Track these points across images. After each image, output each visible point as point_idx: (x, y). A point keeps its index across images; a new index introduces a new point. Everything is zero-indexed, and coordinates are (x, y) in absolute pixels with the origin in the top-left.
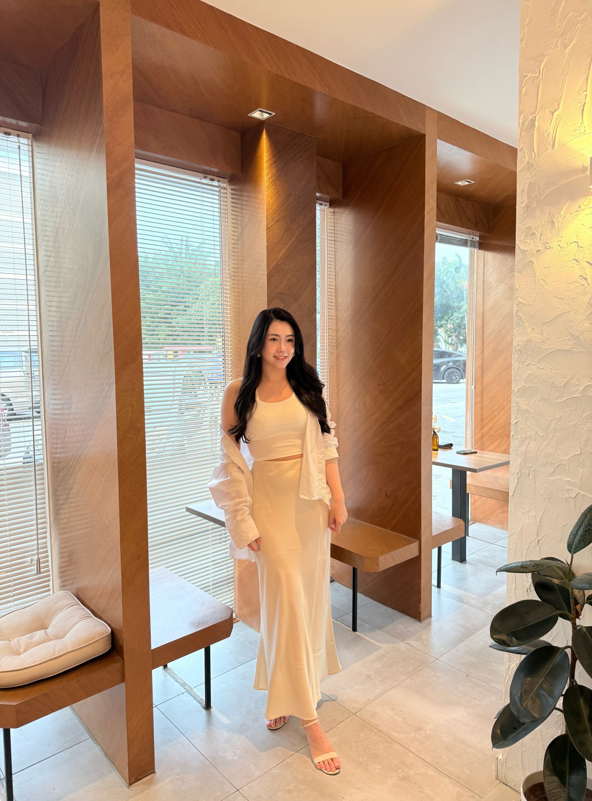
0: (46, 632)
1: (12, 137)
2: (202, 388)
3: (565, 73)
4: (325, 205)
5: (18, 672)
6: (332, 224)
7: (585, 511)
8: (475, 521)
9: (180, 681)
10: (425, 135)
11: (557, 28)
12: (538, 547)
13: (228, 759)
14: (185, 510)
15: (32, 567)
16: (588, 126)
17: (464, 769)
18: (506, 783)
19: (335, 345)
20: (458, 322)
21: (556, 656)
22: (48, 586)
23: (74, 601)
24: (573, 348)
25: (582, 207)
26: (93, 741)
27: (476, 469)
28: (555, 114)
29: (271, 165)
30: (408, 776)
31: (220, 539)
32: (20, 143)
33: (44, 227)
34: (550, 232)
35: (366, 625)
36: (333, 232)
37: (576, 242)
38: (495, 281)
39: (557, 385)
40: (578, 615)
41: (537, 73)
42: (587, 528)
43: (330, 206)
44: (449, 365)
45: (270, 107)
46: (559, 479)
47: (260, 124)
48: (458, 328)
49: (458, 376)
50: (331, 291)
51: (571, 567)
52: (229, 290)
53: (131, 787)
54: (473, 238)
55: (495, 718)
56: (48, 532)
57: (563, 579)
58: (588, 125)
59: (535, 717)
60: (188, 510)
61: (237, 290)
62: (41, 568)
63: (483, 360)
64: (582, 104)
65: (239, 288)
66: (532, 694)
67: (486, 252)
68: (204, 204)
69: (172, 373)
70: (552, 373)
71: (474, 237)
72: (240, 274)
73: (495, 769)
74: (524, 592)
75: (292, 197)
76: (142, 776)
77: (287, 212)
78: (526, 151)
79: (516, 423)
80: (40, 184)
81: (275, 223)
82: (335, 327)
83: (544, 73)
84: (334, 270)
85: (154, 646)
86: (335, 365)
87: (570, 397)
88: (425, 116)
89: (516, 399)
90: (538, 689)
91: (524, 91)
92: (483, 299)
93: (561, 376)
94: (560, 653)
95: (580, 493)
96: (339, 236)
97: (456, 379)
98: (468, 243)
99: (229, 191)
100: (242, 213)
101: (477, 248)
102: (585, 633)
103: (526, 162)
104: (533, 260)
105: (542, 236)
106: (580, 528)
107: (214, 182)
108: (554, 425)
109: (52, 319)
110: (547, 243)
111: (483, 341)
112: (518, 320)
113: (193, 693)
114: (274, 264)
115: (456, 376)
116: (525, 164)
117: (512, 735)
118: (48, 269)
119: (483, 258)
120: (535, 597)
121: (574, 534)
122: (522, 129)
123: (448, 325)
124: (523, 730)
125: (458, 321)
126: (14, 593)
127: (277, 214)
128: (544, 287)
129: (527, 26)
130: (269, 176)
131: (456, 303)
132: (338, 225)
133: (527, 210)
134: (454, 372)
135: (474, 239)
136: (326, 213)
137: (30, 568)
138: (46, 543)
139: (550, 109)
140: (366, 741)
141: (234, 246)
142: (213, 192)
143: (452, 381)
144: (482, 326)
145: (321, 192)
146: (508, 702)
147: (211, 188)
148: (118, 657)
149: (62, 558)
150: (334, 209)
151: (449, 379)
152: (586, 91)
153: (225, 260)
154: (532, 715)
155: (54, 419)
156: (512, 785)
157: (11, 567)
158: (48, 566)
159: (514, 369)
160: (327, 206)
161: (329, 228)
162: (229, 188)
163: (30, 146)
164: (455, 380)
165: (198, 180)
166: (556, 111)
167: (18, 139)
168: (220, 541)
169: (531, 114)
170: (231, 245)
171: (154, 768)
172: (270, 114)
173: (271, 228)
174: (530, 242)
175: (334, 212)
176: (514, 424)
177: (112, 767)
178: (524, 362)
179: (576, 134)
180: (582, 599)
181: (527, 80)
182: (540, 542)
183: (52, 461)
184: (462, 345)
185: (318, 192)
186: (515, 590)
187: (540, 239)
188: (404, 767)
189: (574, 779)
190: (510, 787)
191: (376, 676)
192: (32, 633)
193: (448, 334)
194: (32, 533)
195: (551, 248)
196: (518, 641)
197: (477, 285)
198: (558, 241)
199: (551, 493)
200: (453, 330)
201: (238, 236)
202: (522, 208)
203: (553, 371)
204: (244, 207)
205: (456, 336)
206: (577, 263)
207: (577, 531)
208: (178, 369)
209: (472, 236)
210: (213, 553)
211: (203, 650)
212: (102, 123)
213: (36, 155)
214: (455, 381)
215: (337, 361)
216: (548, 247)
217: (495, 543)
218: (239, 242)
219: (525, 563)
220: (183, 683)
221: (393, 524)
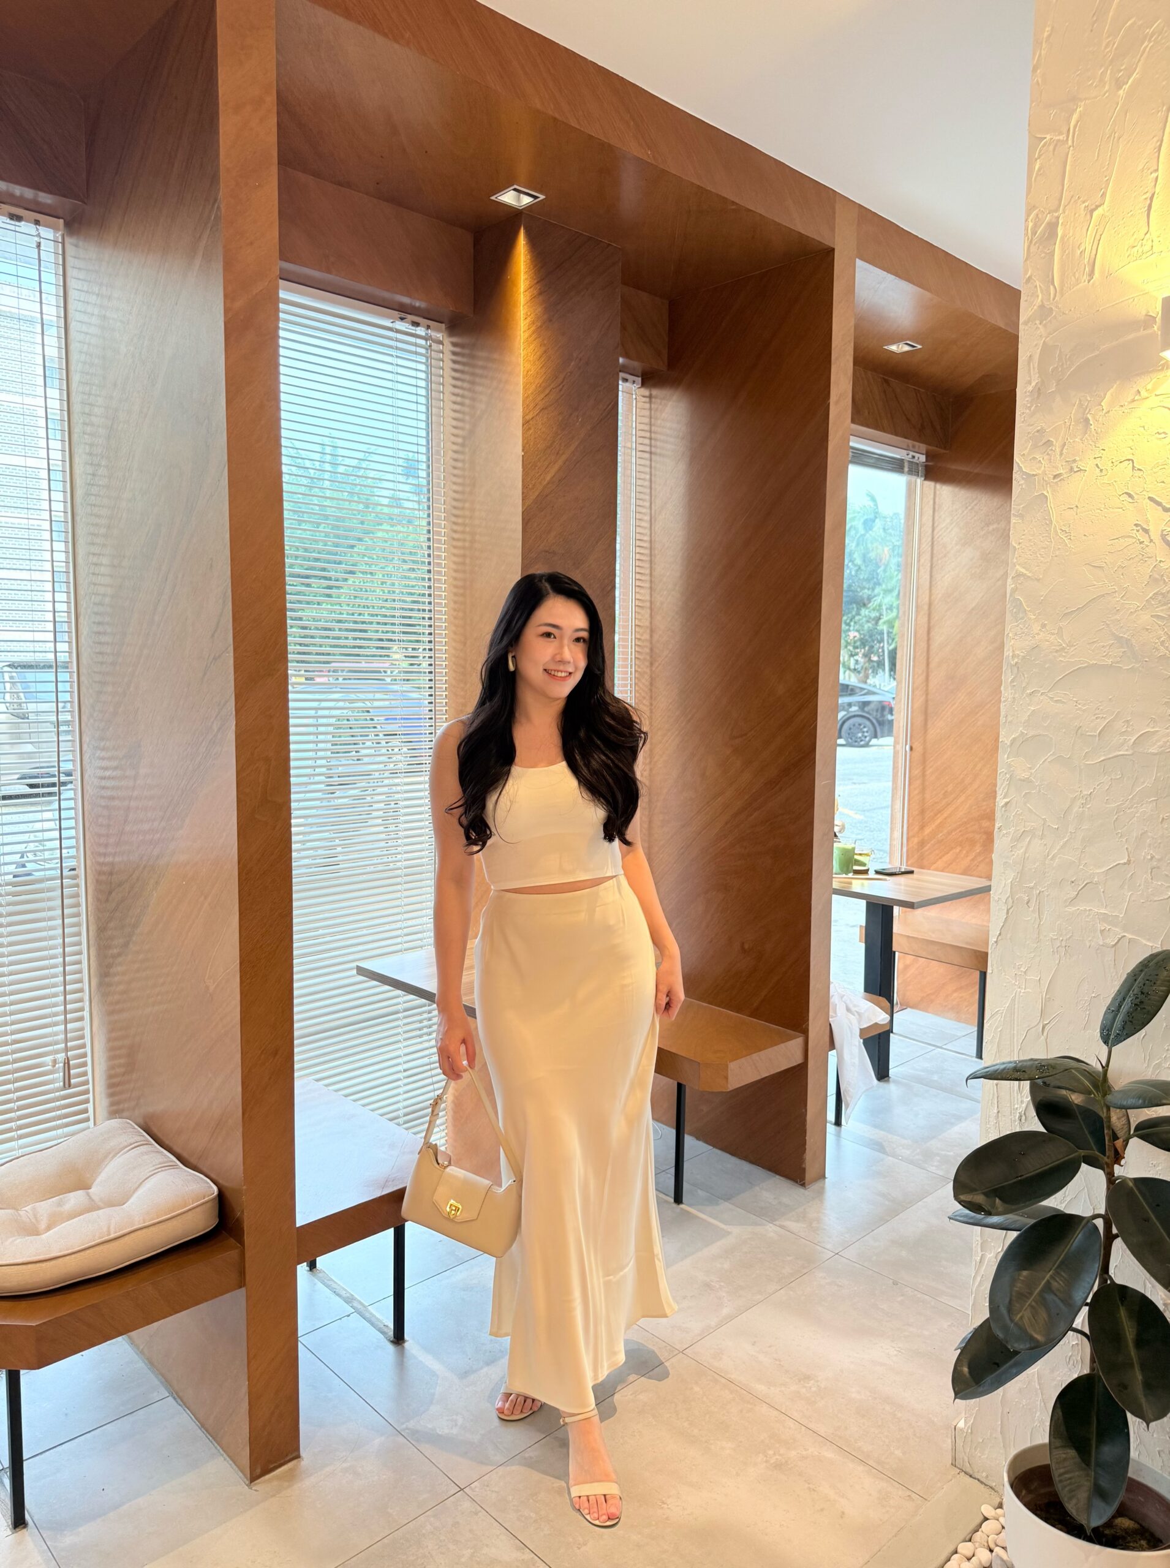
0: (88, 1194)
1: (24, 225)
2: (369, 744)
3: (1116, 135)
4: (634, 382)
5: (38, 1265)
6: (647, 420)
7: (1134, 969)
8: (905, 1006)
9: (343, 1293)
10: (833, 250)
11: (1103, 48)
12: (1043, 1038)
13: (440, 1433)
14: (355, 972)
15: (56, 1075)
16: (1159, 239)
17: (892, 1448)
18: (971, 1473)
19: (648, 658)
20: (869, 627)
21: (1075, 1232)
22: (86, 1111)
23: (142, 1138)
24: (1118, 662)
25: (1144, 394)
26: (177, 1402)
27: (913, 903)
28: (1095, 214)
29: (533, 298)
30: (786, 1462)
31: (420, 1029)
32: (41, 238)
33: (87, 406)
34: (1081, 440)
35: (700, 1192)
36: (648, 435)
37: (1129, 460)
38: (954, 542)
39: (1087, 731)
40: (1118, 1157)
41: (1063, 134)
42: (1138, 1000)
43: (643, 384)
44: (850, 710)
45: (534, 184)
46: (1085, 910)
47: (514, 217)
48: (870, 640)
49: (867, 732)
50: (642, 551)
51: (1107, 1070)
52: (444, 544)
53: (255, 1484)
54: (913, 457)
55: (956, 1350)
56: (87, 1008)
57: (1090, 1093)
58: (1159, 237)
59: (1037, 1341)
60: (361, 971)
61: (460, 544)
62: (71, 1077)
63: (927, 695)
64: (1149, 195)
65: (464, 540)
66: (1031, 1299)
67: (938, 486)
68: (399, 372)
69: (312, 712)
70: (1077, 710)
71: (917, 455)
72: (467, 513)
73: (950, 1447)
74: (1015, 1121)
75: (572, 364)
76: (276, 1464)
77: (562, 393)
78: (1038, 283)
79: (1007, 804)
80: (80, 322)
81: (541, 411)
82: (647, 624)
83: (1076, 133)
84: (648, 511)
85: (301, 1220)
86: (648, 698)
87: (1111, 756)
88: (834, 213)
89: (1008, 758)
90: (1042, 1291)
91: (1037, 167)
92: (931, 576)
93: (1095, 715)
94: (1083, 1227)
95: (1125, 936)
96: (658, 443)
97: (863, 738)
98: (904, 467)
99: (448, 347)
100: (474, 392)
101: (921, 476)
102: (1131, 1190)
103: (1037, 304)
104: (1046, 494)
105: (1066, 447)
106: (1124, 999)
107: (419, 328)
108: (1080, 807)
109: (102, 590)
110: (1075, 461)
111: (928, 659)
112: (1014, 607)
113: (367, 1315)
114: (537, 493)
115: (864, 732)
116: (1035, 307)
117: (993, 1376)
118: (95, 490)
119: (932, 496)
120: (1036, 1126)
121: (1113, 1011)
122: (1031, 242)
123: (850, 633)
124: (1011, 1367)
125: (870, 625)
126: (19, 1123)
127: (542, 396)
128: (1067, 545)
129: (1046, 42)
130: (528, 321)
131: (866, 591)
132: (659, 422)
133: (1038, 397)
134: (860, 725)
135: (916, 458)
136: (634, 397)
137: (51, 1077)
138: (82, 1029)
139: (1087, 204)
140: (705, 1399)
141: (456, 456)
142: (418, 348)
143: (856, 742)
144: (926, 629)
145: (627, 355)
146: (986, 1315)
147: (412, 339)
148: (232, 1241)
149: (111, 1058)
150: (650, 391)
151: (851, 739)
152: (1157, 170)
153: (438, 483)
154: (1032, 1338)
155: (104, 788)
156: (982, 1476)
157: (13, 1074)
158: (85, 1074)
159: (1005, 701)
160: (637, 384)
161: (640, 427)
162: (447, 341)
163: (60, 245)
164: (861, 741)
165: (387, 323)
166: (1097, 207)
167: (37, 230)
168: (418, 1033)
169: (1049, 213)
170: (450, 454)
171: (298, 1449)
172: (535, 197)
173: (531, 422)
174: (1041, 459)
175: (650, 397)
176: (1002, 807)
177: (216, 1448)
178: (1025, 689)
179: (1136, 253)
180: (1124, 1131)
181: (1043, 146)
182: (1047, 1028)
183: (96, 870)
184: (875, 672)
185: (623, 356)
186: (997, 1117)
187: (1061, 454)
188: (778, 1445)
189: (1108, 1451)
190: (979, 1480)
191: (722, 1284)
192: (61, 1196)
193: (850, 650)
194: (54, 1009)
195: (1081, 470)
196: (1006, 1206)
197: (919, 548)
198: (1095, 458)
199: (1070, 937)
200: (858, 643)
201: (464, 438)
202: (1028, 394)
203: (1080, 706)
204: (478, 380)
205: (865, 655)
206: (1131, 501)
207: (1120, 1006)
208: (324, 704)
209: (912, 453)
210: (405, 1055)
211: (391, 1231)
212: (216, 200)
213: (70, 261)
214: (862, 743)
215: (651, 690)
216: (1076, 469)
217: (944, 1047)
218: (467, 450)
219: (1020, 1064)
220: (348, 1297)
221: (755, 1005)
